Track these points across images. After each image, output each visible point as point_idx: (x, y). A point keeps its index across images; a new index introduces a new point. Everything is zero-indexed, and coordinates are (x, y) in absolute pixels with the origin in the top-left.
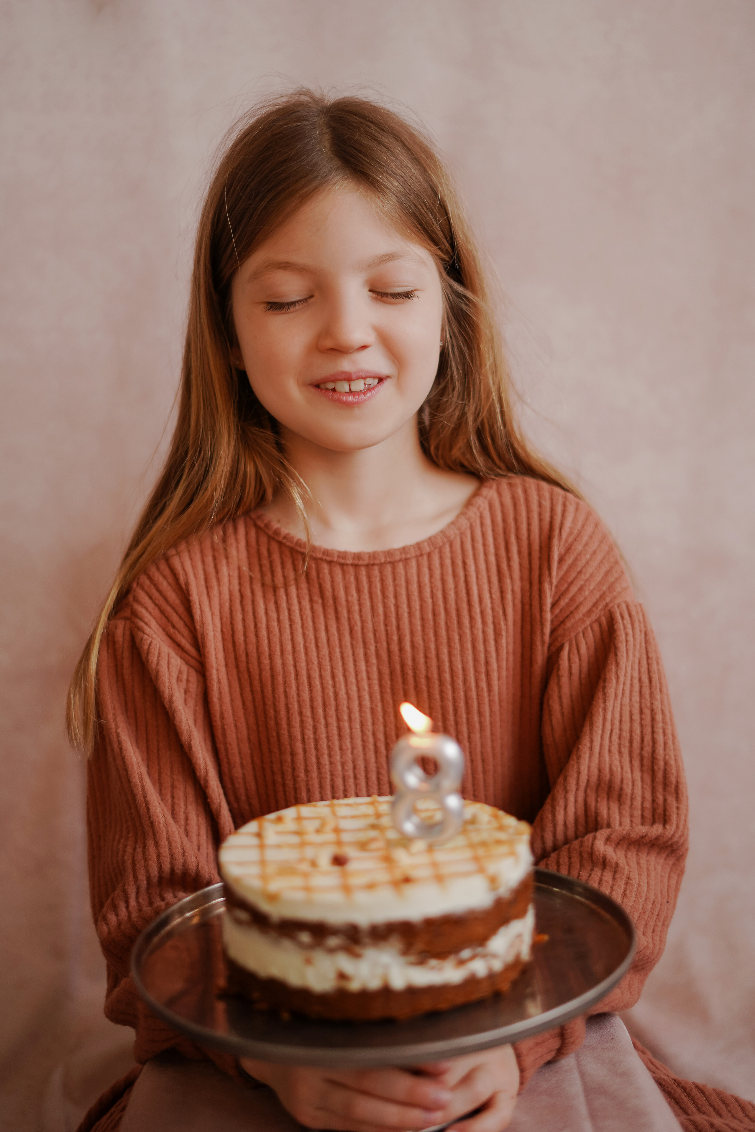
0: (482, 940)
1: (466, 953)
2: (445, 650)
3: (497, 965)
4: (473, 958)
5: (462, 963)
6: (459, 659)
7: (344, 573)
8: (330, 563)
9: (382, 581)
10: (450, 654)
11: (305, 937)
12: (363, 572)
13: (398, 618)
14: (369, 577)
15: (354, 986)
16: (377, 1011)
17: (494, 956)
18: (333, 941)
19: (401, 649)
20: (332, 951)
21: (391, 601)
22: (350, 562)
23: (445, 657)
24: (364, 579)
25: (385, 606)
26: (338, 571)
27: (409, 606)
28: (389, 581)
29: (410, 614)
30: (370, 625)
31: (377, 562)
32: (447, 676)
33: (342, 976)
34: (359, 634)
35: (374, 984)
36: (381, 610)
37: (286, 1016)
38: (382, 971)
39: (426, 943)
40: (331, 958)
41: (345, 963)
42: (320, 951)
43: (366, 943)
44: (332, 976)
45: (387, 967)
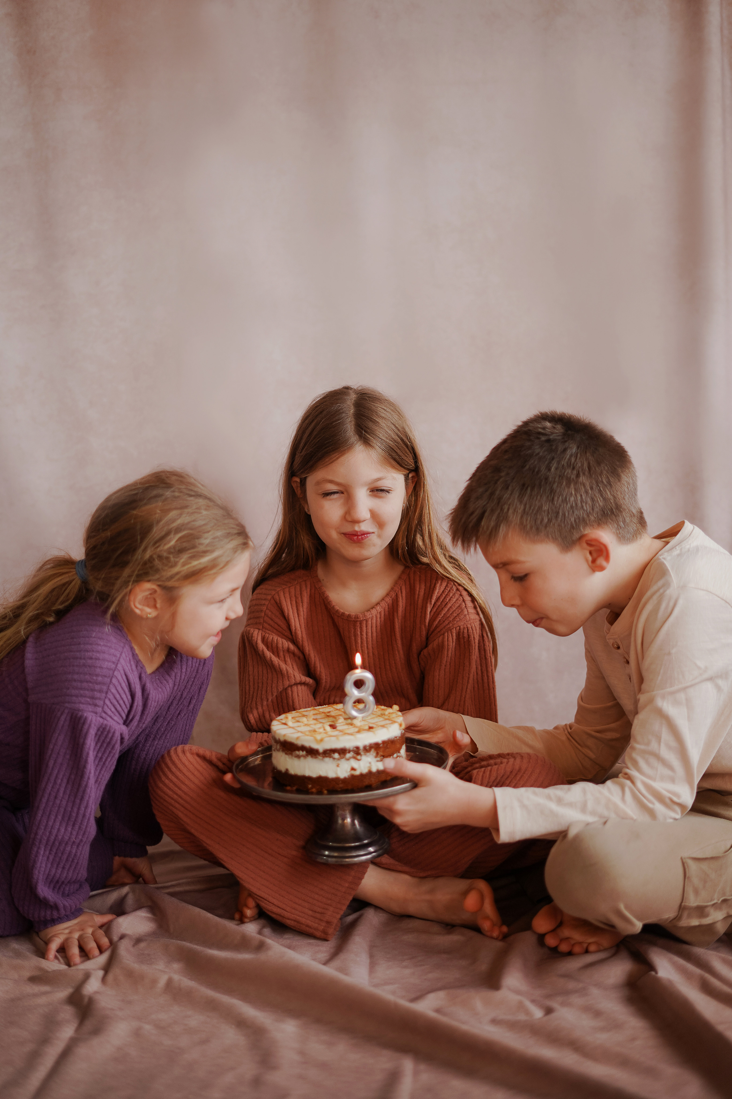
11: (336, 755)
15: (357, 773)
16: (367, 782)
18: (348, 755)
20: (348, 760)
33: (353, 769)
35: (365, 771)
37: (326, 792)
38: (368, 765)
39: (383, 752)
40: (348, 762)
41: (354, 763)
42: (343, 760)
43: (362, 753)
44: (349, 769)
45: (370, 763)
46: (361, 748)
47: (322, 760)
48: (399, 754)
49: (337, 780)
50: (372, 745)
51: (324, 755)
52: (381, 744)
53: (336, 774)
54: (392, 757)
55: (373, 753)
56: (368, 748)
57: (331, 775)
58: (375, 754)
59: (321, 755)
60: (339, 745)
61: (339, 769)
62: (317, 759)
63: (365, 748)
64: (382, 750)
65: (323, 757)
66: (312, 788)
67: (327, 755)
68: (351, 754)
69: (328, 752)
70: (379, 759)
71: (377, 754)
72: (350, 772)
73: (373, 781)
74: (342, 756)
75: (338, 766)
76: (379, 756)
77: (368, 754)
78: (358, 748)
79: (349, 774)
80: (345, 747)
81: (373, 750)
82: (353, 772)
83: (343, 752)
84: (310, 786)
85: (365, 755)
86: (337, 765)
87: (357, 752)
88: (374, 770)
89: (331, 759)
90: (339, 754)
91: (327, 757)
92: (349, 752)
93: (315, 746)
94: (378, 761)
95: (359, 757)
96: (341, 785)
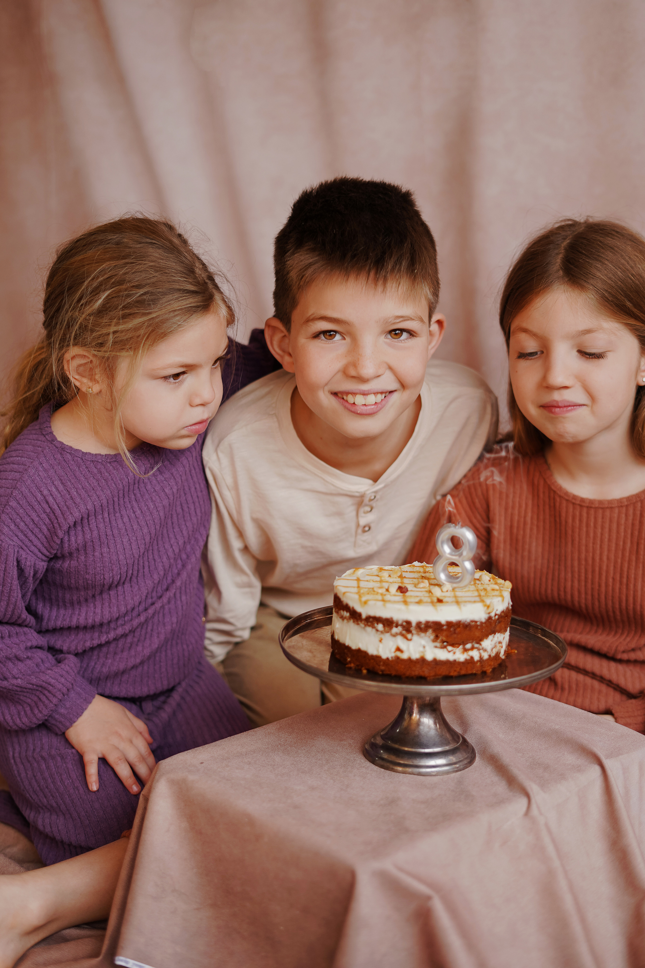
0: (479, 640)
1: (469, 646)
2: (626, 565)
3: (486, 656)
4: (472, 648)
5: (466, 650)
6: (633, 571)
7: (574, 508)
8: (567, 500)
9: (595, 518)
10: (629, 568)
11: (380, 627)
12: (585, 510)
13: (602, 541)
14: (588, 513)
15: (405, 656)
16: (417, 671)
17: (485, 650)
18: (395, 630)
19: (601, 559)
20: (394, 636)
21: (599, 531)
22: (578, 502)
23: (625, 569)
24: (585, 515)
25: (595, 533)
26: (571, 507)
27: (610, 535)
28: (600, 520)
29: (610, 540)
30: (584, 542)
31: (593, 506)
32: (625, 580)
33: (398, 649)
34: (577, 546)
35: (415, 656)
36: (592, 535)
37: (365, 672)
38: (421, 649)
39: (447, 636)
40: (394, 639)
41: (401, 642)
42: (388, 635)
43: (414, 632)
44: (393, 649)
45: (424, 647)
46: (414, 624)
47: (364, 628)
48: (476, 645)
49: (377, 659)
50: (429, 624)
51: (366, 623)
52: (443, 626)
53: (378, 651)
54: (461, 647)
55: (430, 634)
56: (423, 626)
57: (372, 651)
58: (432, 637)
59: (363, 622)
60: (385, 614)
61: (381, 645)
62: (358, 626)
63: (419, 624)
64: (445, 633)
65: (365, 625)
66: (350, 662)
67: (369, 624)
68: (399, 629)
69: (371, 620)
70: (438, 644)
71: (437, 637)
72: (395, 652)
73: (426, 672)
74: (387, 629)
75: (381, 641)
76: (439, 641)
77: (423, 635)
78: (409, 623)
79: (393, 655)
80: (392, 618)
81: (430, 631)
82: (398, 654)
83: (389, 623)
84: (349, 659)
85: (418, 635)
86: (380, 639)
87: (407, 627)
88: (429, 657)
89: (374, 630)
90: (384, 626)
91: (369, 626)
92: (397, 626)
93: (358, 609)
94: (436, 647)
95: (409, 636)
96: (383, 668)
